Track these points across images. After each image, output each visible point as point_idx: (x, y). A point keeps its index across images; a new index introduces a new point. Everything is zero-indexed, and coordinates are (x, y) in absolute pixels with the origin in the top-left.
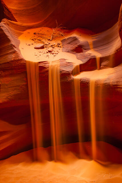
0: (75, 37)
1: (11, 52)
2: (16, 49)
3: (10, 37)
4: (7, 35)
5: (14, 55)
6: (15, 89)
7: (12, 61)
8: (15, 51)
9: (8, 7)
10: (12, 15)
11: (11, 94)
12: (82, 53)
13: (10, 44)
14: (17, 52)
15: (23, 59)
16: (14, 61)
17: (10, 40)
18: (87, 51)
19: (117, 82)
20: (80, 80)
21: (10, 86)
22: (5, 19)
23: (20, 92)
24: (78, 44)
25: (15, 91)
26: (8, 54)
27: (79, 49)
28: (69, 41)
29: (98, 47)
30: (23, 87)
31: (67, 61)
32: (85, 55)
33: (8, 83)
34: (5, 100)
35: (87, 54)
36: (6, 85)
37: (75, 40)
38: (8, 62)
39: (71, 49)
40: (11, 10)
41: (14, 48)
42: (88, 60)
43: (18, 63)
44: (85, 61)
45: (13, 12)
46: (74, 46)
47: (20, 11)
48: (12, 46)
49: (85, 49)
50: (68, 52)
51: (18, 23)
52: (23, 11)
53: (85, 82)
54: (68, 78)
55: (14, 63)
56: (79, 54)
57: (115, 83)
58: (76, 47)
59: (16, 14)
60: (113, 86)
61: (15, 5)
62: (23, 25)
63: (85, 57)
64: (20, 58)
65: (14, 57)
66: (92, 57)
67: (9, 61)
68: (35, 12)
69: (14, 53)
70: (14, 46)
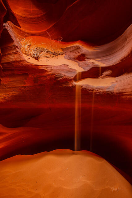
0: (78, 46)
1: (14, 52)
2: (18, 50)
3: (13, 38)
4: (11, 35)
5: (16, 56)
6: (14, 90)
7: (13, 62)
8: (18, 52)
9: (13, 11)
10: (17, 20)
11: (9, 95)
12: (84, 62)
13: (13, 44)
14: (19, 54)
15: (25, 61)
16: (16, 61)
17: (13, 40)
18: (89, 60)
19: (123, 89)
20: (82, 87)
21: (9, 87)
22: (10, 22)
23: (18, 93)
24: (81, 53)
25: (13, 92)
26: (10, 54)
27: (81, 58)
28: (71, 50)
29: (100, 57)
30: (22, 88)
31: (69, 67)
32: (88, 64)
33: (7, 83)
34: (2, 101)
35: (89, 63)
36: (5, 85)
37: (78, 49)
38: (9, 63)
39: (73, 57)
40: (16, 15)
41: (17, 48)
42: (91, 68)
43: (19, 64)
44: (87, 69)
45: (18, 18)
46: (76, 55)
47: (25, 18)
48: (15, 47)
49: (88, 58)
50: (70, 59)
51: (22, 29)
52: (27, 18)
53: (87, 89)
54: (70, 83)
55: (16, 63)
56: (81, 62)
57: (120, 90)
58: (79, 56)
59: (21, 20)
60: (117, 93)
61: (21, 11)
62: (26, 31)
63: (87, 65)
64: (22, 59)
65: (16, 57)
66: (95, 65)
67: (10, 61)
68: (39, 21)
69: (16, 53)
70: (17, 47)
